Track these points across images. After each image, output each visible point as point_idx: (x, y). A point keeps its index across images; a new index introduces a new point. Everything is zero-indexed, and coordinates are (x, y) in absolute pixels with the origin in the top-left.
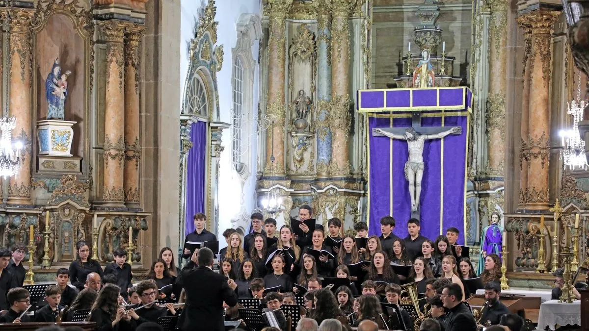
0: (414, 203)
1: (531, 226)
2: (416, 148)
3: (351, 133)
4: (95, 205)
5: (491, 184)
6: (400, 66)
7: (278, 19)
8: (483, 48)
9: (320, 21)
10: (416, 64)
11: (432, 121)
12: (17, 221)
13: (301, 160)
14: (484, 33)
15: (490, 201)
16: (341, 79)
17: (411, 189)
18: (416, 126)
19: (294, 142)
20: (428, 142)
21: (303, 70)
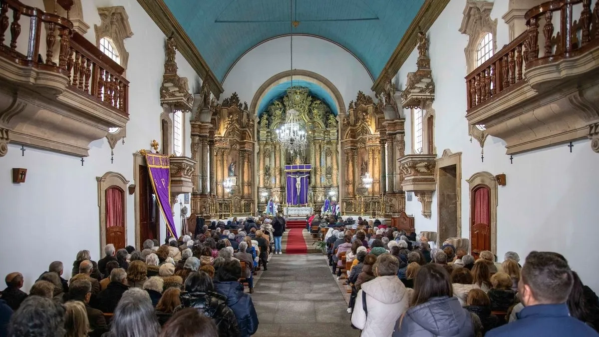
0: (298, 193)
1: (350, 201)
2: (298, 180)
3: (281, 176)
4: (242, 197)
5: (317, 188)
6: (290, 158)
7: (262, 147)
8: (314, 154)
9: (272, 147)
10: (296, 158)
11: (302, 173)
12: (227, 202)
13: (267, 183)
14: (314, 151)
15: (317, 193)
16: (278, 162)
17: (298, 190)
18: (298, 174)
19: (266, 178)
20: (301, 178)
21: (267, 160)
